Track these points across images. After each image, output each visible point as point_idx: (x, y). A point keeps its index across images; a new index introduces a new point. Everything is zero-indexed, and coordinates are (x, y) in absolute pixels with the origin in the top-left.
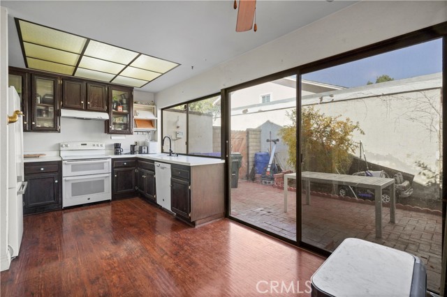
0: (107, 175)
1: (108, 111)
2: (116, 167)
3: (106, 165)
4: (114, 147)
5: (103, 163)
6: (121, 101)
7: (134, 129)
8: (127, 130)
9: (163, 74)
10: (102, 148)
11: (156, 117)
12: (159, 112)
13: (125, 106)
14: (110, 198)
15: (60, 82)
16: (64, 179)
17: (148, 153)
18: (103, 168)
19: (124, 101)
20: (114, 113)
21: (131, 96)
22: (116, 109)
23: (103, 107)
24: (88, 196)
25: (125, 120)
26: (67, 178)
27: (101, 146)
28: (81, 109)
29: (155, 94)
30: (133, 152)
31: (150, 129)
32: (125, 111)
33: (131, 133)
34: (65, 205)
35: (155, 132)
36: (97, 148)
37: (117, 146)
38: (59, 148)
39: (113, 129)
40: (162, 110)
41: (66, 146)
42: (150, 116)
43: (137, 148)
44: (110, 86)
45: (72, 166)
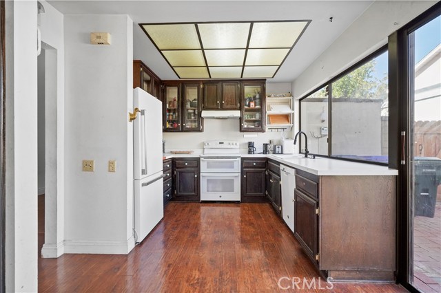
0: (237, 174)
1: (240, 109)
2: (245, 167)
3: (236, 164)
4: (247, 146)
5: (233, 162)
6: (255, 97)
7: (267, 126)
8: (259, 127)
9: (291, 49)
10: (236, 147)
11: (293, 110)
12: (296, 104)
13: (257, 101)
14: (240, 200)
15: (202, 86)
16: (201, 174)
17: (282, 153)
18: (233, 168)
19: (258, 96)
20: (246, 110)
21: (264, 89)
22: (249, 106)
23: (236, 105)
24: (220, 194)
25: (257, 116)
26: (204, 174)
27: (236, 144)
28: (217, 109)
29: (292, 83)
30: (266, 151)
31: (286, 125)
32: (258, 107)
33: (263, 131)
34: (202, 199)
35: (292, 128)
36: (232, 146)
37: (251, 145)
38: (203, 146)
39: (245, 126)
40: (300, 100)
41: (208, 144)
42: (285, 110)
43: (270, 147)
44: (242, 82)
45: (208, 162)
